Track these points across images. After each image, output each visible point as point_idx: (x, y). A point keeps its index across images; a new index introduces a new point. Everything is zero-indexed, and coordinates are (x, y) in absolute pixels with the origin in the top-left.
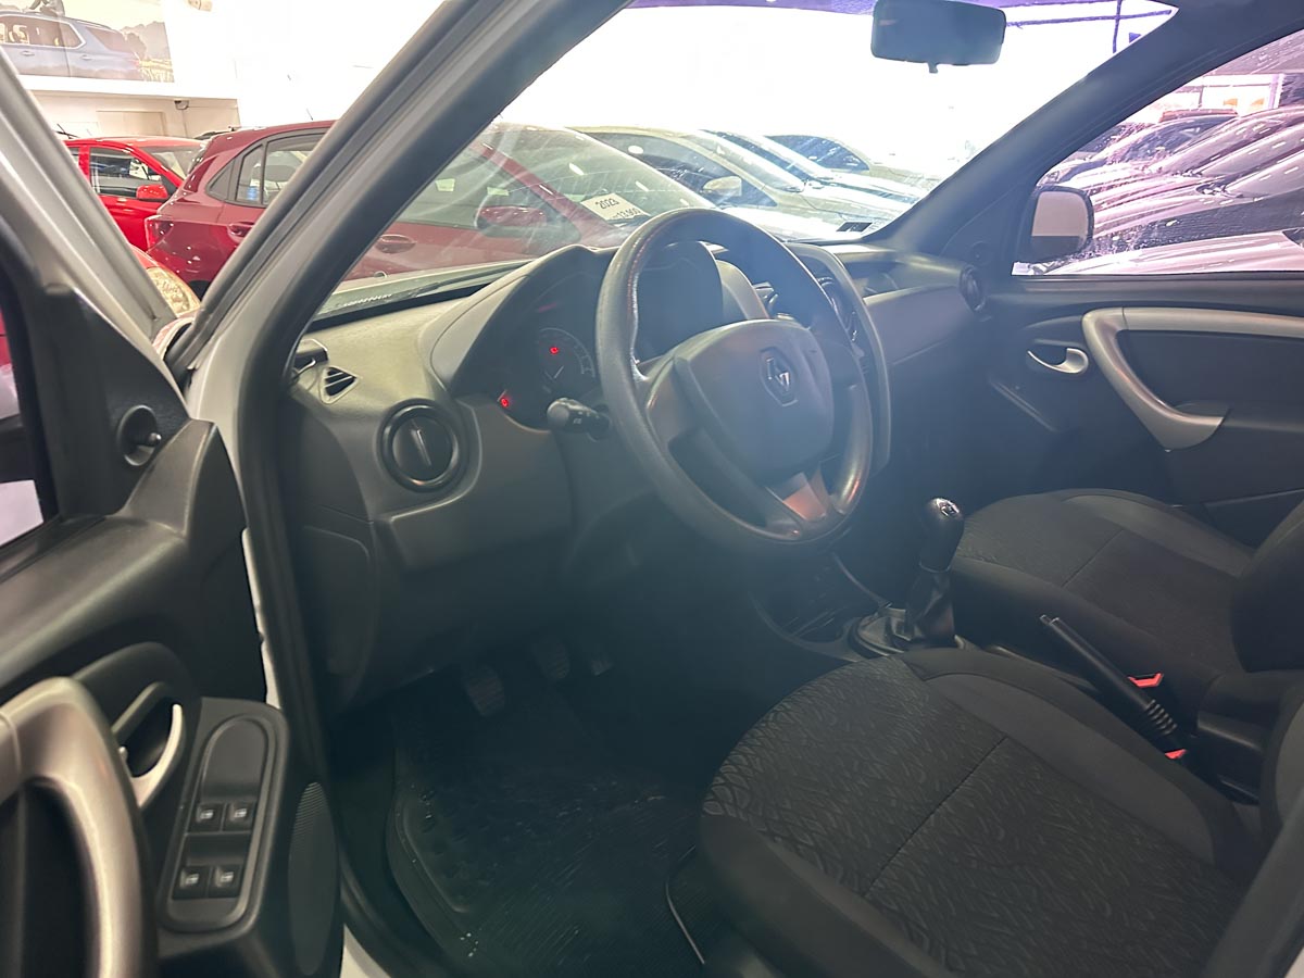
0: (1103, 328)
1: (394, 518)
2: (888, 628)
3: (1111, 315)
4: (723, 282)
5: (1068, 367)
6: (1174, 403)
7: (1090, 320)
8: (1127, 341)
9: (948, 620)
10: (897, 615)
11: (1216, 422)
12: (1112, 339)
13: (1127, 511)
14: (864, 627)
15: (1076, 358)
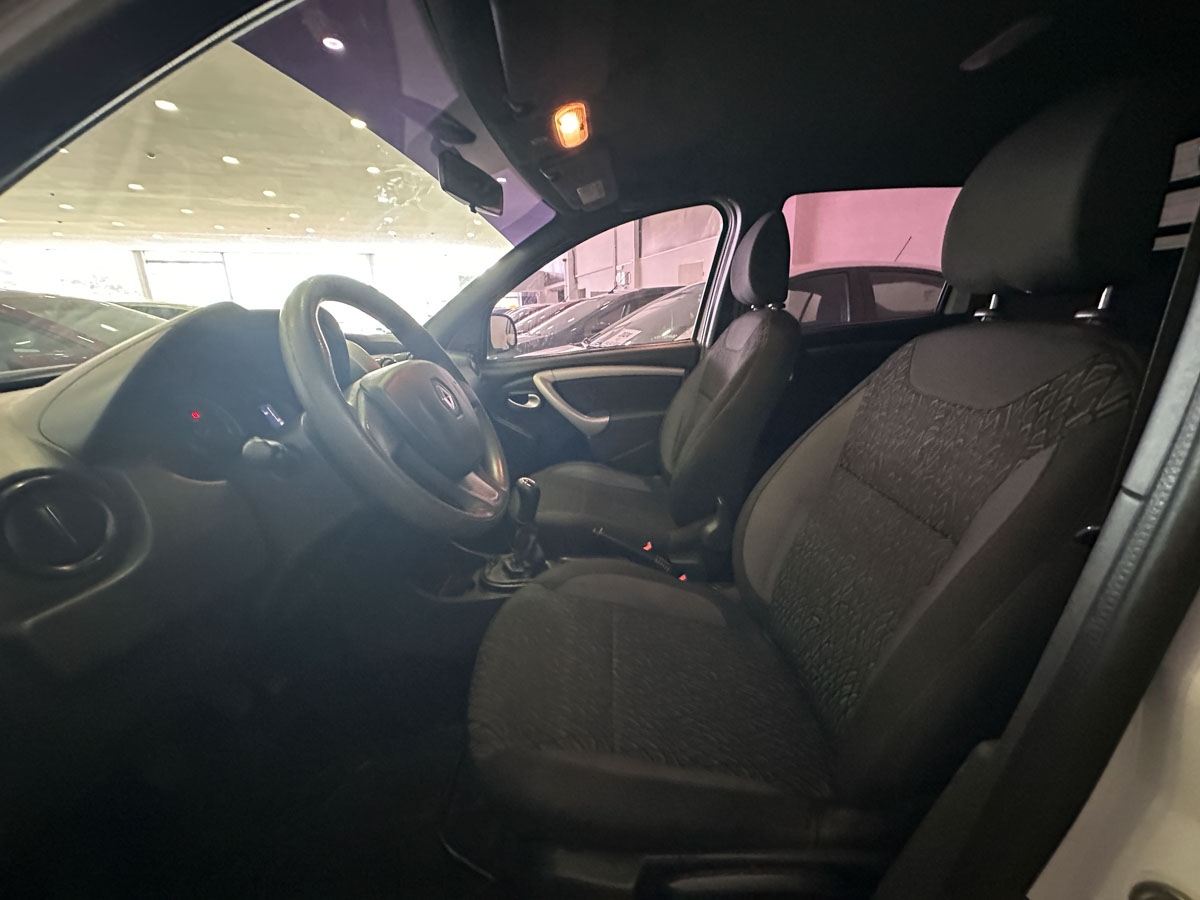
0: (544, 380)
1: (29, 623)
2: (505, 568)
3: (548, 374)
4: (351, 356)
5: (532, 405)
6: (585, 412)
7: (536, 379)
8: (557, 386)
9: (540, 552)
10: (507, 560)
11: (607, 419)
12: (549, 385)
13: (582, 470)
14: (489, 573)
15: (533, 399)
